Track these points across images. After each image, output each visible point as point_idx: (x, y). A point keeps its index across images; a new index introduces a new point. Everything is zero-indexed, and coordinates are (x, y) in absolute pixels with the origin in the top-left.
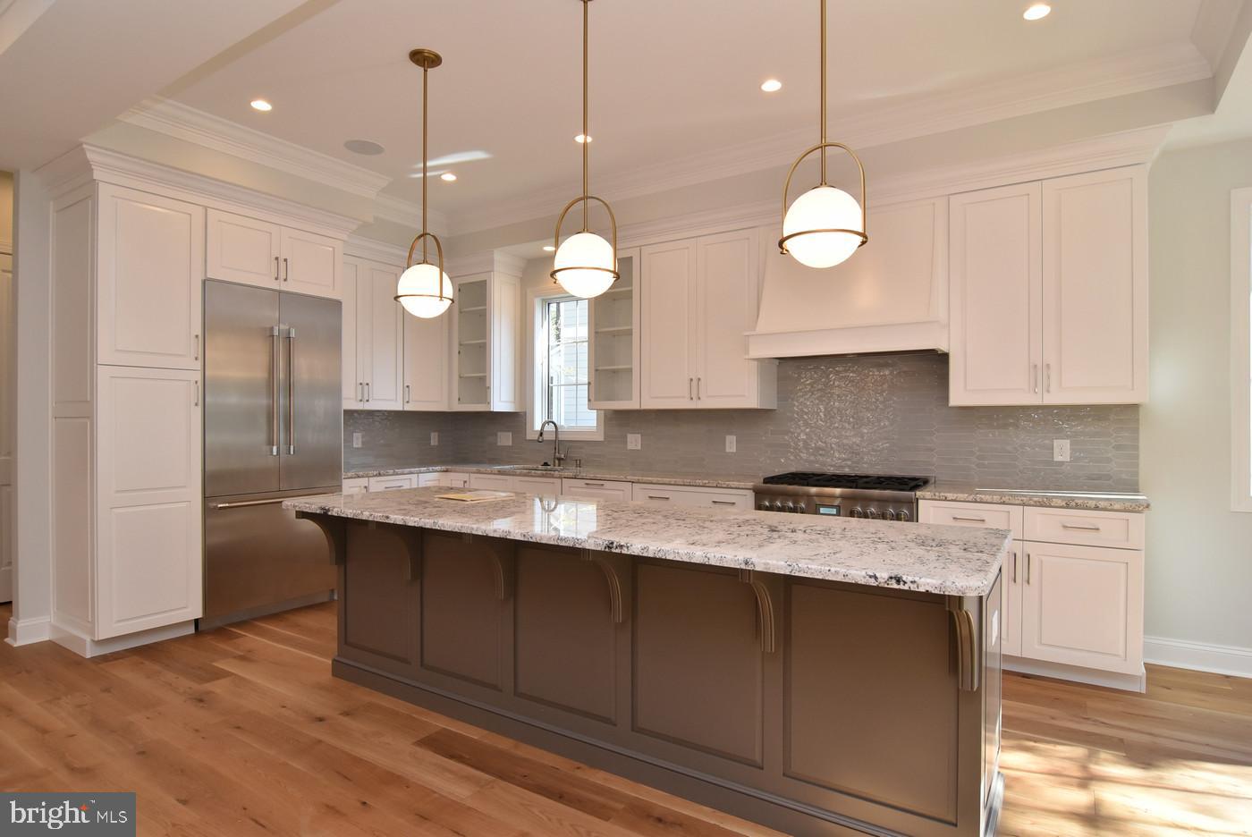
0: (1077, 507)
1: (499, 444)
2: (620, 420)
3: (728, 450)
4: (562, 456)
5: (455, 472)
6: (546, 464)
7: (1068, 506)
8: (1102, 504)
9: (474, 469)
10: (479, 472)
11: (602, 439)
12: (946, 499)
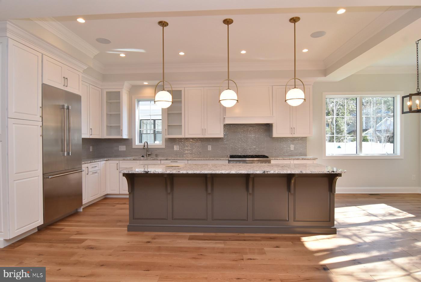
0: (304, 159)
1: (120, 150)
2: (171, 141)
3: (209, 150)
4: (150, 153)
5: (112, 160)
6: (143, 156)
7: (302, 160)
8: (309, 159)
9: (122, 159)
10: (124, 160)
11: (164, 147)
12: (277, 160)
